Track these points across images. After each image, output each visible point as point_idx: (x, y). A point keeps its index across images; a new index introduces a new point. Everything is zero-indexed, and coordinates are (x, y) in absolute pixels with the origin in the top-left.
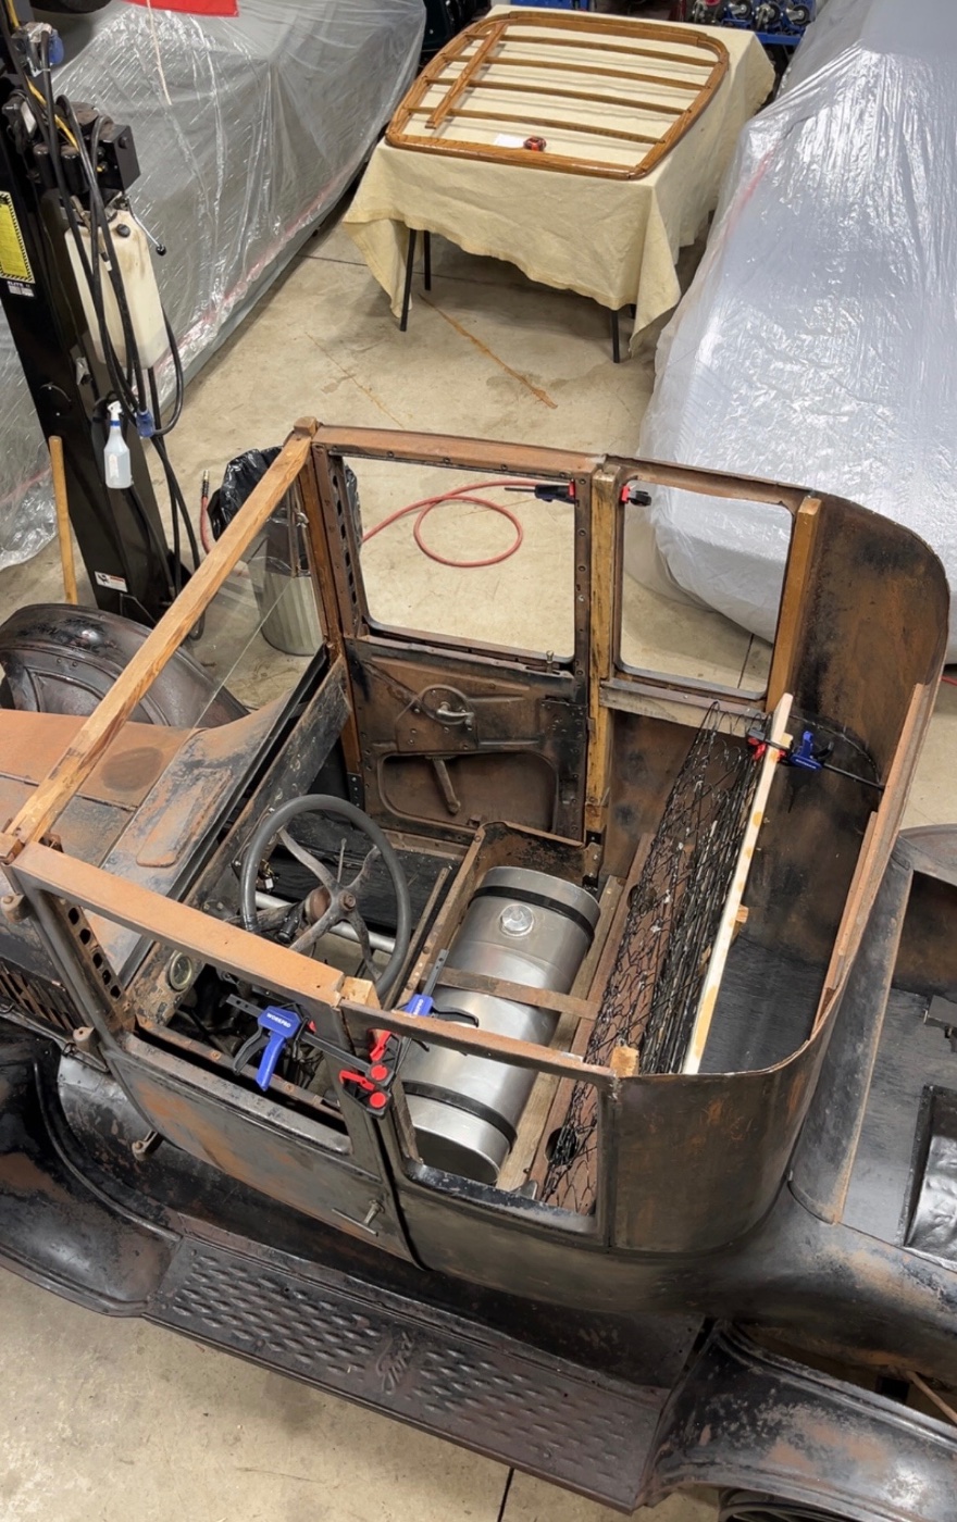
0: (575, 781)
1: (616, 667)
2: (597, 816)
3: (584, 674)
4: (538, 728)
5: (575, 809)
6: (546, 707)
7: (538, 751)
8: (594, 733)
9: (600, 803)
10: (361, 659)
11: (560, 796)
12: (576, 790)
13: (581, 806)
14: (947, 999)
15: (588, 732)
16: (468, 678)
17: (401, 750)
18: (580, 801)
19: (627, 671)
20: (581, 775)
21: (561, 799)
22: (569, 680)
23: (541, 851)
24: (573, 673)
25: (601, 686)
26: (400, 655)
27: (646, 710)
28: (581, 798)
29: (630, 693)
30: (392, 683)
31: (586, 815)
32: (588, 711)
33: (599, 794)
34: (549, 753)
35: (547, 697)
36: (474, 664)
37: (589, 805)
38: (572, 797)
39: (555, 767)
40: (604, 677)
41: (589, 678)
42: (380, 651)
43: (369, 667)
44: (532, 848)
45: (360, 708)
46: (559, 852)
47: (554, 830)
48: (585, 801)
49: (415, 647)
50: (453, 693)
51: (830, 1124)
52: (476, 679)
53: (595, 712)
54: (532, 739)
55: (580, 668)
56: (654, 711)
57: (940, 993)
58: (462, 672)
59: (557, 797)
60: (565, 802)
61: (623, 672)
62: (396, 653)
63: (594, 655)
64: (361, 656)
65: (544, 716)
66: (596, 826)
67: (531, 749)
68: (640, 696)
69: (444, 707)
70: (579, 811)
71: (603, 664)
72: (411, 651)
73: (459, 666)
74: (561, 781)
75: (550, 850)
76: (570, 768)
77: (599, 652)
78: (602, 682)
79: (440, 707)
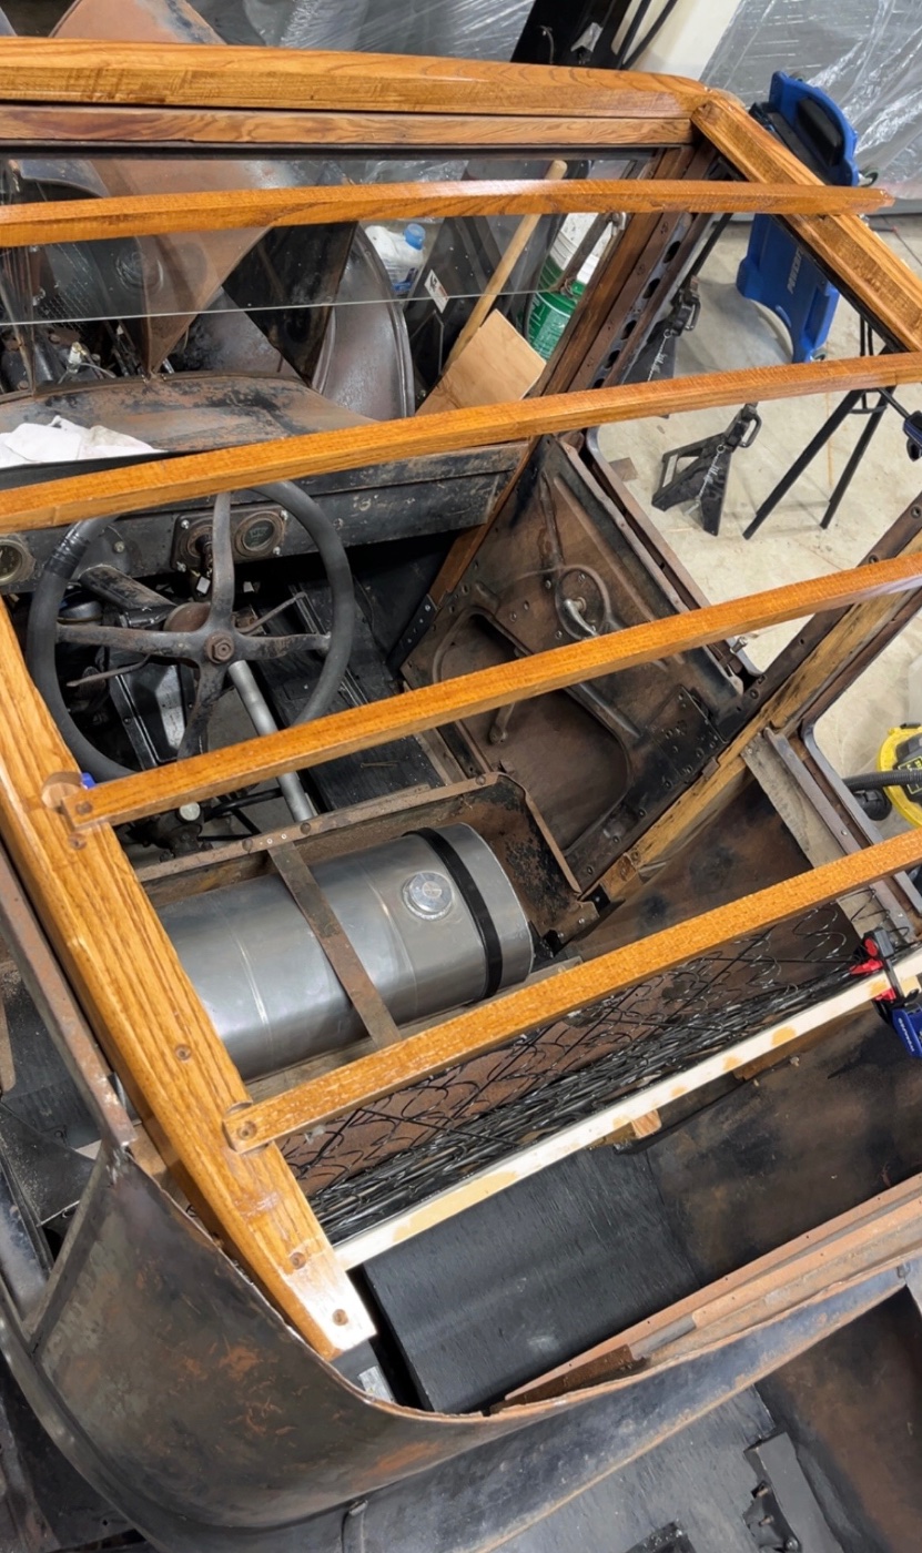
0: (635, 817)
1: (800, 729)
2: (624, 879)
3: (757, 701)
4: (652, 720)
5: (608, 850)
6: (681, 702)
7: (628, 746)
8: (706, 781)
9: (639, 868)
10: (543, 469)
11: (607, 821)
12: (628, 830)
13: (617, 852)
14: (797, 1453)
15: (700, 774)
16: (631, 591)
17: (497, 617)
18: (621, 846)
19: (807, 743)
20: (648, 818)
21: (605, 825)
22: (733, 692)
23: (535, 861)
24: (746, 686)
25: (763, 732)
26: (585, 501)
27: (785, 806)
28: (627, 843)
29: (787, 771)
30: (551, 527)
31: (614, 867)
32: (721, 749)
33: (647, 857)
34: (638, 758)
35: (693, 692)
36: (651, 579)
37: (626, 858)
38: (618, 834)
39: (631, 783)
40: (776, 723)
41: (758, 711)
42: (569, 475)
43: (543, 486)
44: (529, 849)
45: (497, 530)
46: (551, 879)
47: (568, 852)
48: (626, 851)
49: (609, 505)
50: (601, 595)
51: (490, 1486)
52: (637, 600)
53: (728, 757)
54: (635, 728)
55: (759, 688)
56: (793, 816)
57: (796, 1438)
58: (630, 579)
59: (604, 818)
60: (605, 832)
61: (802, 740)
62: (584, 494)
63: (789, 686)
64: (546, 466)
65: (670, 712)
66: (613, 889)
67: (624, 738)
68: (794, 783)
69: (578, 604)
70: (611, 855)
71: (789, 707)
72: (600, 505)
73: (633, 569)
74: (622, 803)
75: (543, 869)
76: (644, 798)
77: (797, 688)
78: (768, 728)
79: (575, 600)
